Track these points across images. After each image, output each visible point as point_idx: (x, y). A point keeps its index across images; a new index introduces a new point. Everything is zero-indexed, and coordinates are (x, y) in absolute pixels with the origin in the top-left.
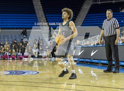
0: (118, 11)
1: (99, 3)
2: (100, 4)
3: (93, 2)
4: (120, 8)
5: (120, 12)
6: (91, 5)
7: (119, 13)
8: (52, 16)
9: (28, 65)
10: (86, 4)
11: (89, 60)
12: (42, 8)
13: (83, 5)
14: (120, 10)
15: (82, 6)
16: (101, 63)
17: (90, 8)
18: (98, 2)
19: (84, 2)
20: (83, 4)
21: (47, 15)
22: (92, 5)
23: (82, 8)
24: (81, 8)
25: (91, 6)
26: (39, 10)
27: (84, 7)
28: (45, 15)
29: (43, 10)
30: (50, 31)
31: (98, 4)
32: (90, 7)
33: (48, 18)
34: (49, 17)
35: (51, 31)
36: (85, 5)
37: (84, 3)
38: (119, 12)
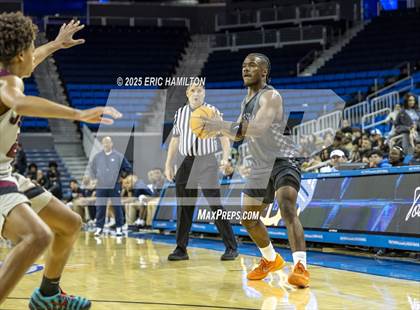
0: (292, 73)
1: (234, 48)
2: (235, 53)
3: (214, 46)
4: (298, 65)
5: (299, 75)
6: (207, 56)
7: (295, 80)
8: (87, 91)
9: (10, 246)
10: (191, 53)
11: (203, 227)
12: (55, 64)
13: (182, 55)
14: (298, 70)
15: (181, 59)
16: (240, 236)
17: (206, 64)
18: (231, 44)
19: (187, 46)
20: (185, 53)
21: (70, 87)
22: (210, 55)
23: (180, 63)
24: (178, 65)
25: (209, 59)
26: (45, 71)
27: (188, 62)
28: (63, 85)
29: (58, 71)
30: (82, 138)
31: (229, 51)
32: (205, 60)
33: (72, 94)
34: (78, 94)
35: (84, 136)
36: (188, 54)
37: (186, 50)
38: (295, 75)
